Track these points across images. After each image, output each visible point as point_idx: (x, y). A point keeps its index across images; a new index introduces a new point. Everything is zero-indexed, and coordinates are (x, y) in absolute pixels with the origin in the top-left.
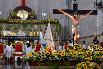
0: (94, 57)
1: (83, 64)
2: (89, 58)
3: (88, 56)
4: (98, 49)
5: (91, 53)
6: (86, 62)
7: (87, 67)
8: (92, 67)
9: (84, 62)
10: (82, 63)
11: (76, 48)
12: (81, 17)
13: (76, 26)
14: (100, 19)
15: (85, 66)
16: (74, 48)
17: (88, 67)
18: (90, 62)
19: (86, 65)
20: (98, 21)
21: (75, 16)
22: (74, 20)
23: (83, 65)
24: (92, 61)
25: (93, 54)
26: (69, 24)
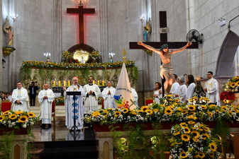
0: (200, 114)
1: (183, 125)
2: (191, 117)
3: (190, 113)
4: (204, 101)
5: (194, 109)
6: (187, 123)
7: (189, 131)
8: (198, 131)
9: (184, 123)
10: (181, 125)
11: (168, 100)
12: (174, 53)
13: (167, 66)
14: (196, 58)
15: (186, 130)
16: (166, 101)
17: (191, 130)
18: (194, 123)
19: (187, 128)
20: (193, 61)
21: (164, 50)
22: (163, 57)
23: (183, 128)
24: (197, 121)
25: (197, 110)
26: (148, 67)
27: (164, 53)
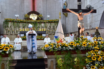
0: (100, 46)
1: (92, 52)
3: (95, 46)
4: (100, 39)
5: (97, 43)
7: (96, 55)
8: (100, 55)
9: (93, 51)
10: (91, 52)
14: (89, 18)
15: (94, 55)
16: (81, 39)
17: (97, 55)
19: (94, 53)
20: (88, 20)
23: (92, 53)
24: (99, 50)
26: (66, 23)
27: (80, 15)
